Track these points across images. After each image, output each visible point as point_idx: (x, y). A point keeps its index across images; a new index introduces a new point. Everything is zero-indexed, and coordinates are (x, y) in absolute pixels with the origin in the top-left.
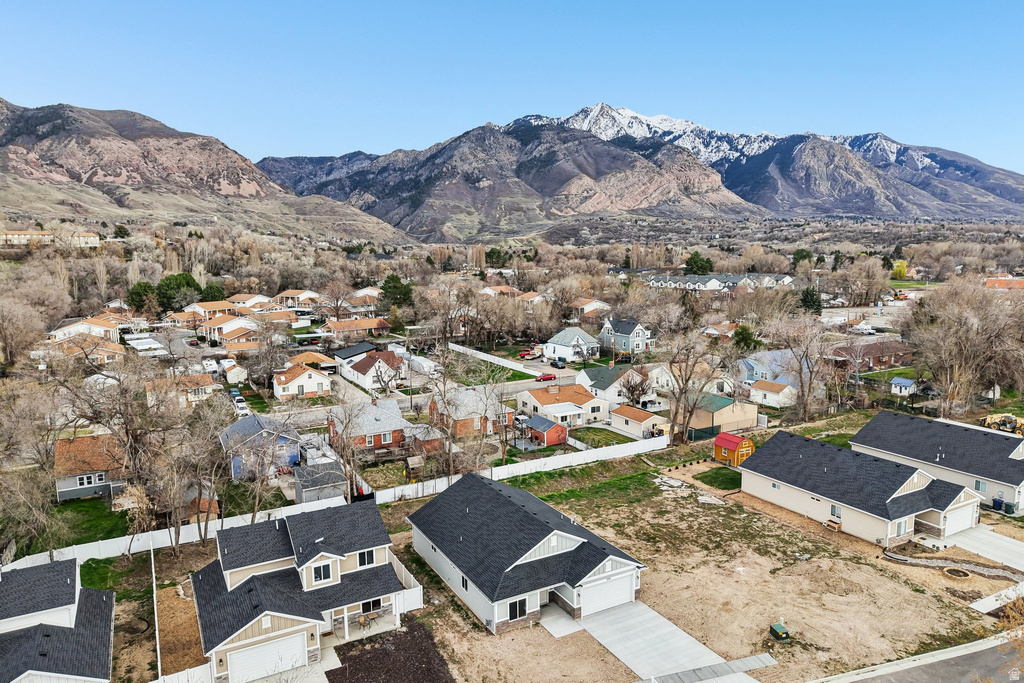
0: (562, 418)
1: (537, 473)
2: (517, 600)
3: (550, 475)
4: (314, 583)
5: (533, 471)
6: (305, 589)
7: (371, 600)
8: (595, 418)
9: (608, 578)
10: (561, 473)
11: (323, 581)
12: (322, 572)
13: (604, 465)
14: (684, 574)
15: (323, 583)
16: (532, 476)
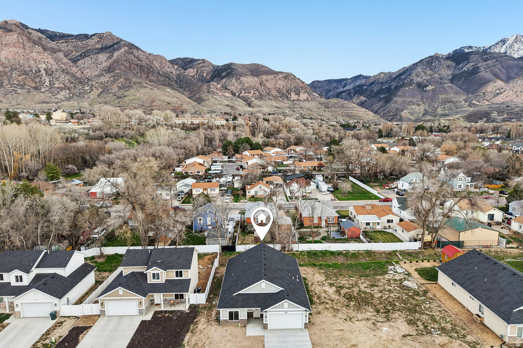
0: (367, 223)
1: (326, 251)
2: (234, 311)
3: (332, 253)
4: (152, 280)
5: (324, 249)
6: (148, 282)
7: (179, 293)
8: (389, 226)
9: (286, 312)
10: (340, 253)
11: (156, 280)
12: (155, 276)
13: (369, 253)
14: (349, 322)
15: (156, 281)
16: (321, 252)
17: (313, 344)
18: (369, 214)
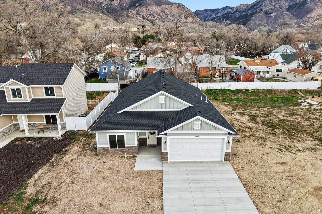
0: (258, 72)
1: (225, 89)
2: (116, 134)
3: (232, 92)
4: (12, 99)
5: (223, 88)
6: (8, 101)
8: (278, 75)
10: (239, 92)
11: (17, 98)
12: (16, 93)
14: (287, 153)
15: (17, 100)
17: (245, 185)
18: (258, 65)
